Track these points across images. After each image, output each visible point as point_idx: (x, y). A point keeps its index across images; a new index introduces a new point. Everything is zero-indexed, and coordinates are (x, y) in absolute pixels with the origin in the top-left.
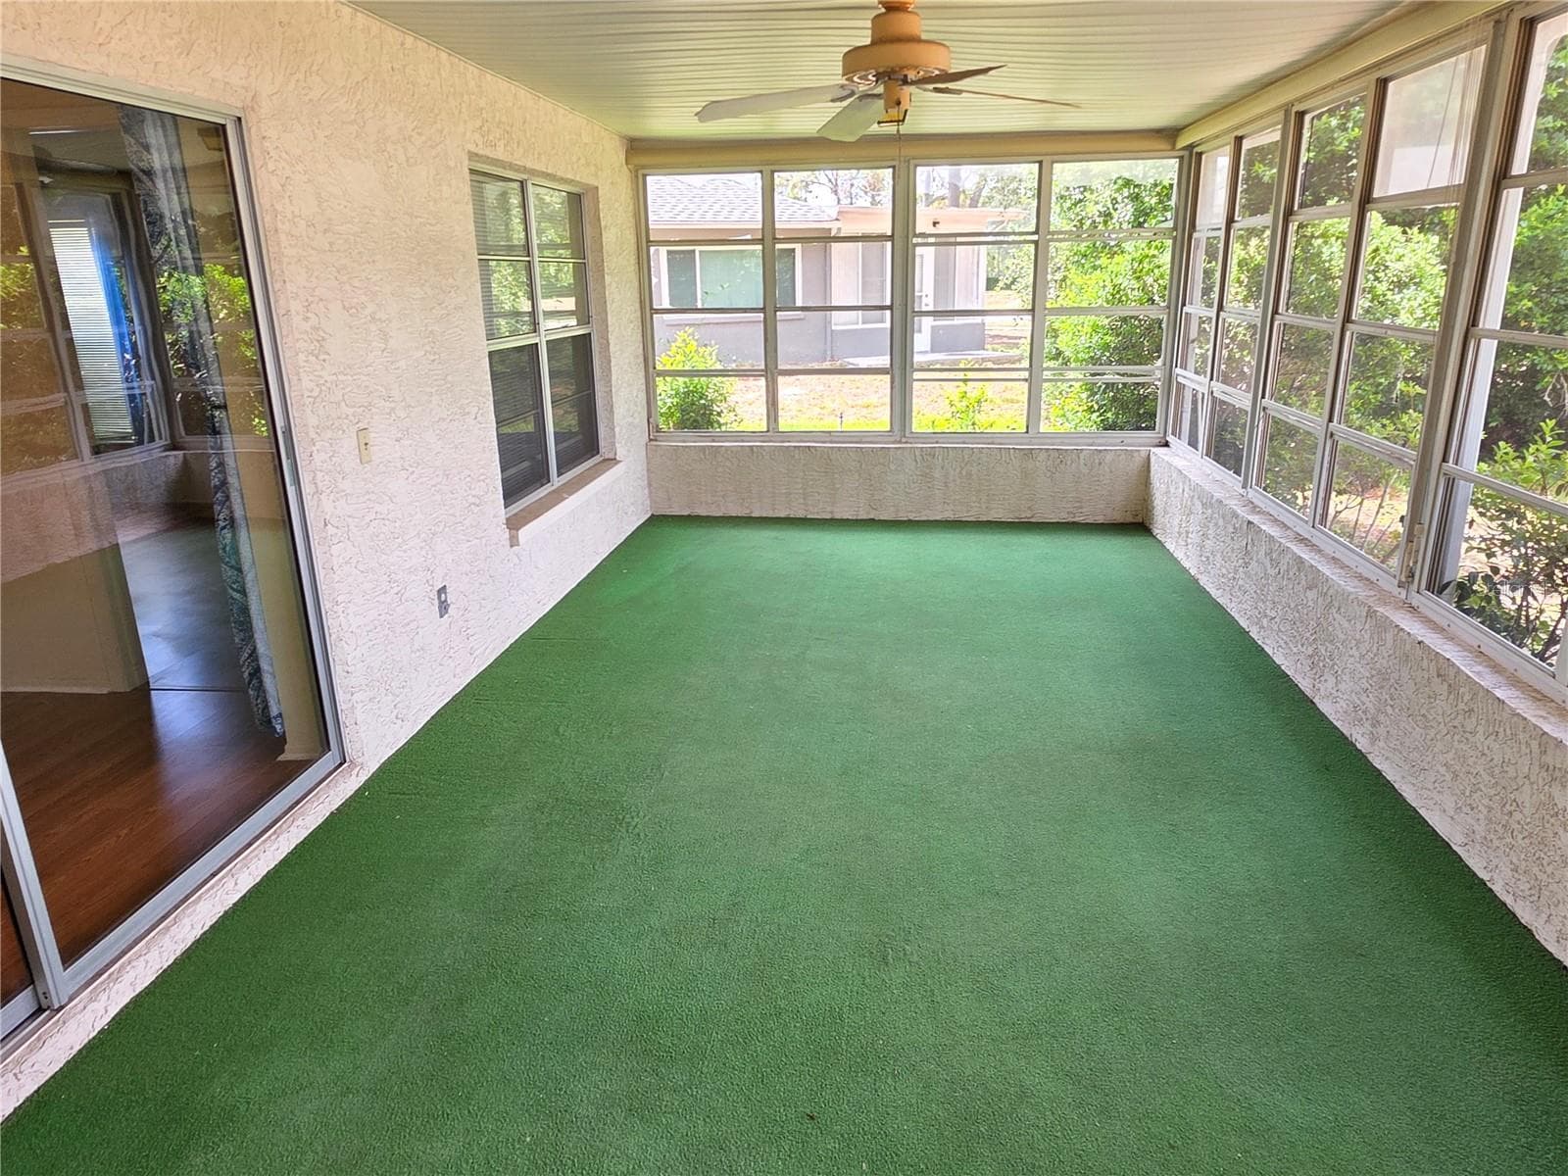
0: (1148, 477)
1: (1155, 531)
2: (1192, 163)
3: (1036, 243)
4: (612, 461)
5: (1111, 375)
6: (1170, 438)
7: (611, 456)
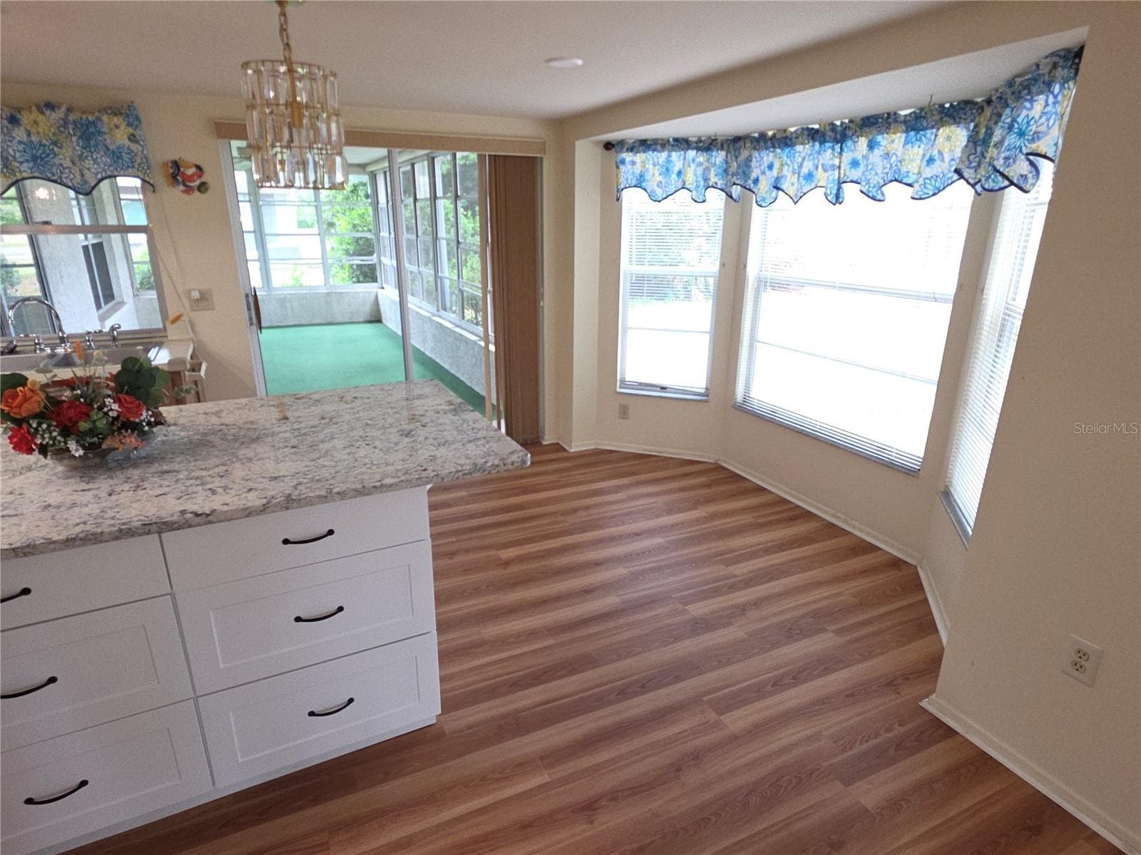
0: (378, 304)
1: (384, 321)
2: (373, 176)
3: (316, 206)
4: (122, 303)
5: (357, 261)
6: (384, 286)
7: (121, 300)
